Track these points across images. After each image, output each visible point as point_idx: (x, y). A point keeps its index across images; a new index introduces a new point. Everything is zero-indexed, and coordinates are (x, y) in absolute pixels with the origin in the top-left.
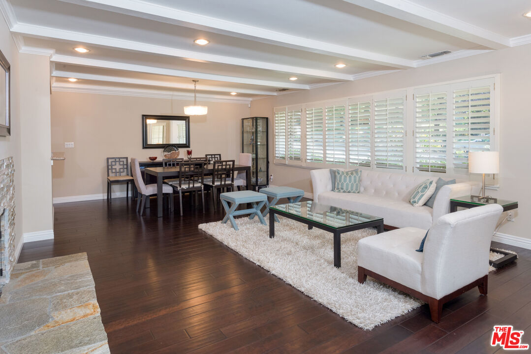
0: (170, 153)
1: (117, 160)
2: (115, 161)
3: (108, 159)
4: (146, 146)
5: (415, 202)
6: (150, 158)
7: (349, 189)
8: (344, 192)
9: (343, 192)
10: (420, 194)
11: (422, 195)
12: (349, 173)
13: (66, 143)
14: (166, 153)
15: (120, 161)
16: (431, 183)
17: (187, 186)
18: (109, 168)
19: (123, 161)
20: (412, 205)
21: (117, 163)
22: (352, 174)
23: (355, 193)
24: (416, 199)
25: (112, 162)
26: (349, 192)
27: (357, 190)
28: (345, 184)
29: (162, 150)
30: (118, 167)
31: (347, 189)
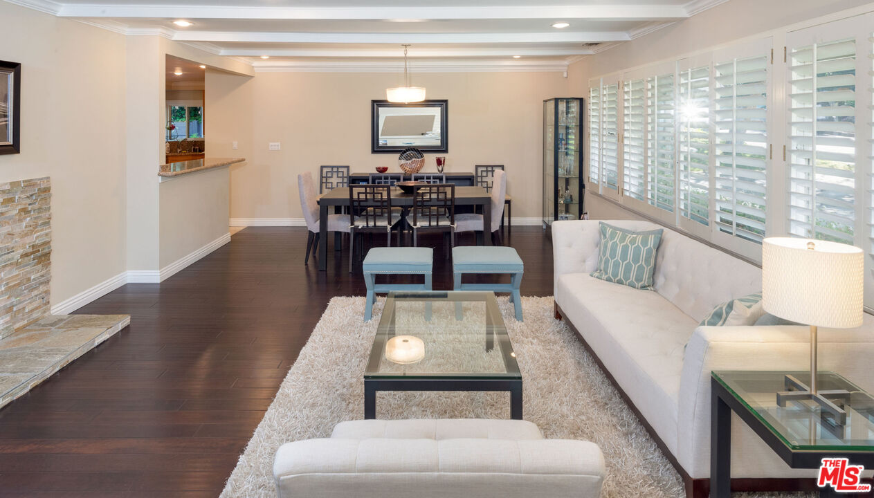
0: (410, 162)
1: (335, 170)
2: (332, 172)
3: (322, 167)
4: (377, 149)
6: (378, 169)
7: (621, 277)
9: (608, 281)
13: (271, 144)
14: (403, 162)
15: (338, 172)
17: (365, 224)
18: (323, 180)
19: (343, 172)
21: (335, 175)
23: (634, 287)
25: (327, 172)
26: (620, 282)
29: (398, 155)
30: (335, 180)
31: (615, 275)
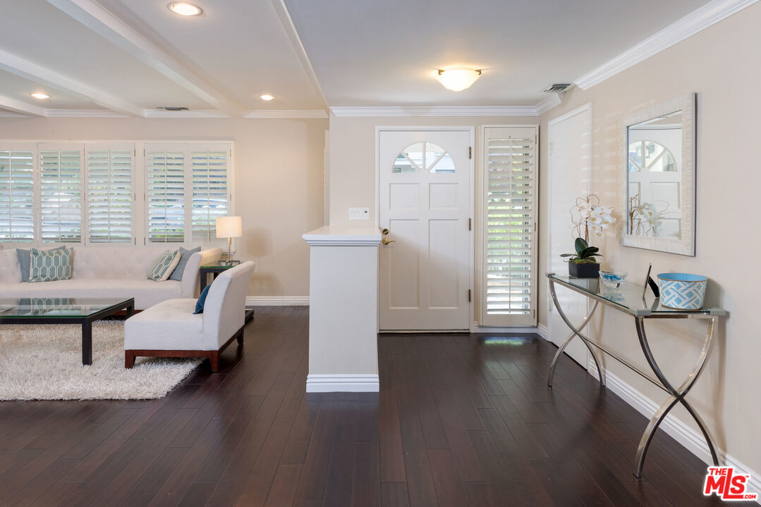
5: (158, 277)
7: (56, 275)
8: (48, 280)
9: (46, 281)
10: (164, 267)
11: (166, 268)
12: (54, 252)
16: (175, 253)
20: (155, 281)
22: (59, 253)
23: (65, 279)
24: (159, 274)
26: (56, 280)
27: (67, 275)
28: (48, 269)
31: (52, 276)
